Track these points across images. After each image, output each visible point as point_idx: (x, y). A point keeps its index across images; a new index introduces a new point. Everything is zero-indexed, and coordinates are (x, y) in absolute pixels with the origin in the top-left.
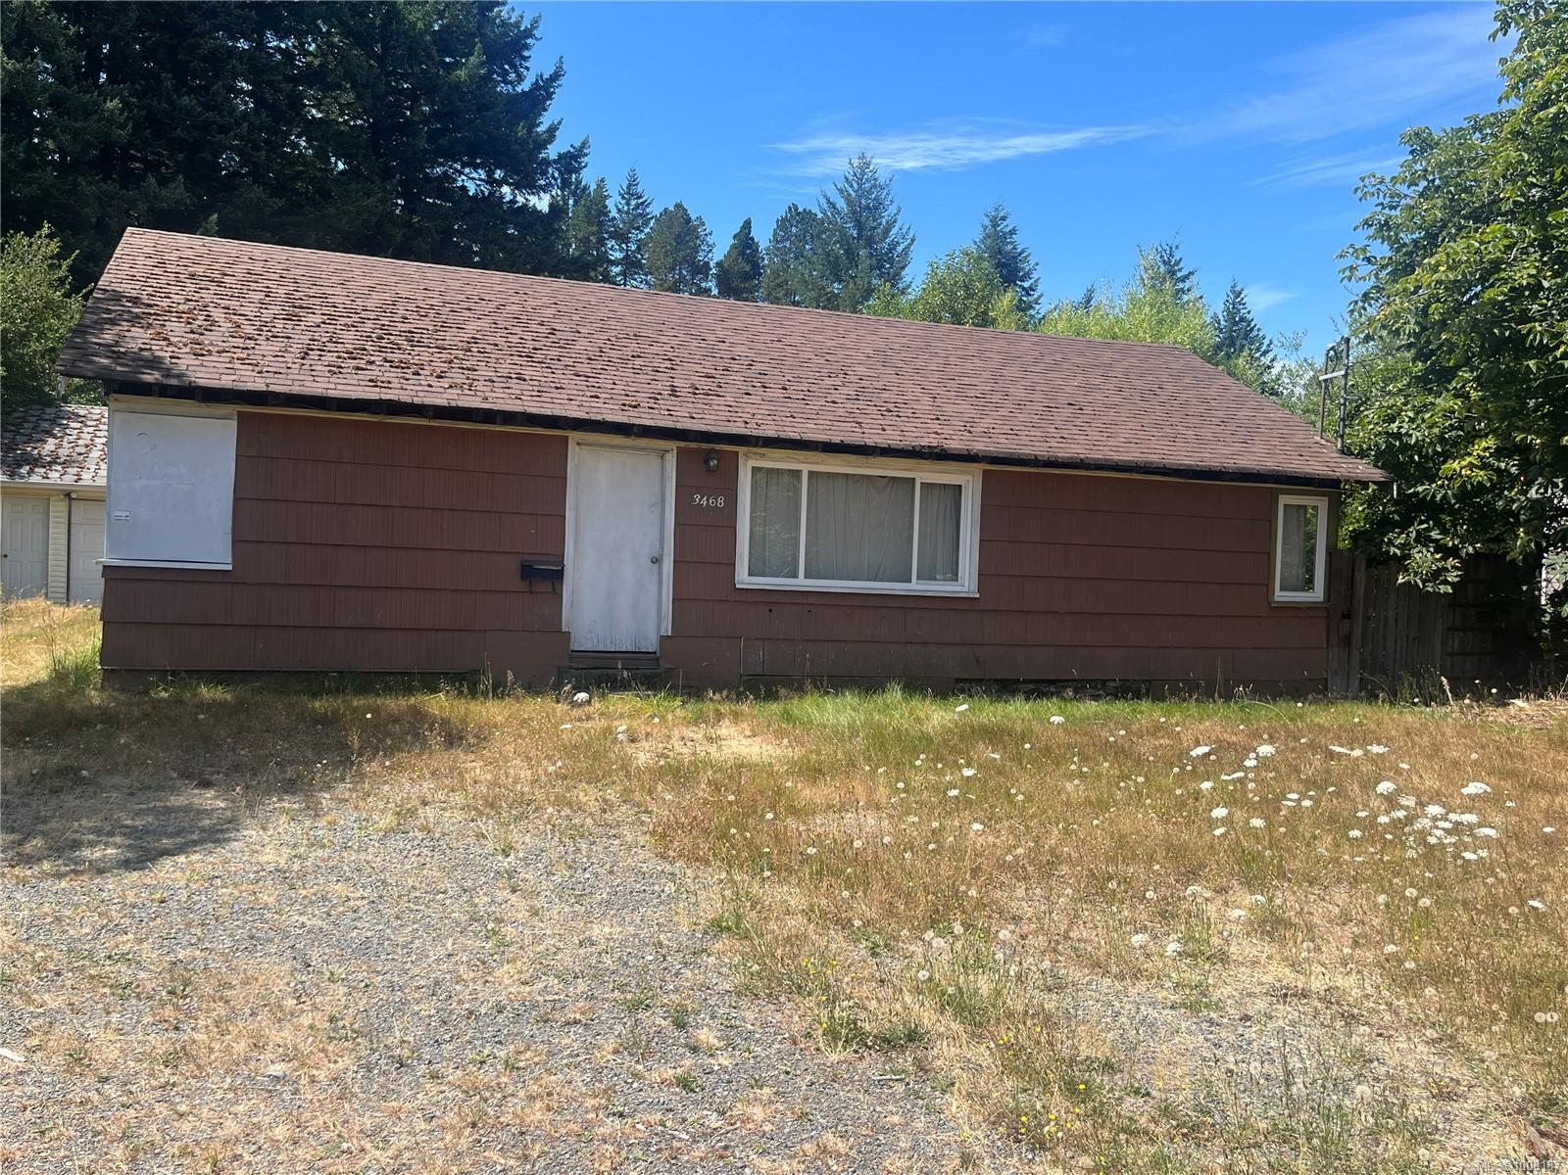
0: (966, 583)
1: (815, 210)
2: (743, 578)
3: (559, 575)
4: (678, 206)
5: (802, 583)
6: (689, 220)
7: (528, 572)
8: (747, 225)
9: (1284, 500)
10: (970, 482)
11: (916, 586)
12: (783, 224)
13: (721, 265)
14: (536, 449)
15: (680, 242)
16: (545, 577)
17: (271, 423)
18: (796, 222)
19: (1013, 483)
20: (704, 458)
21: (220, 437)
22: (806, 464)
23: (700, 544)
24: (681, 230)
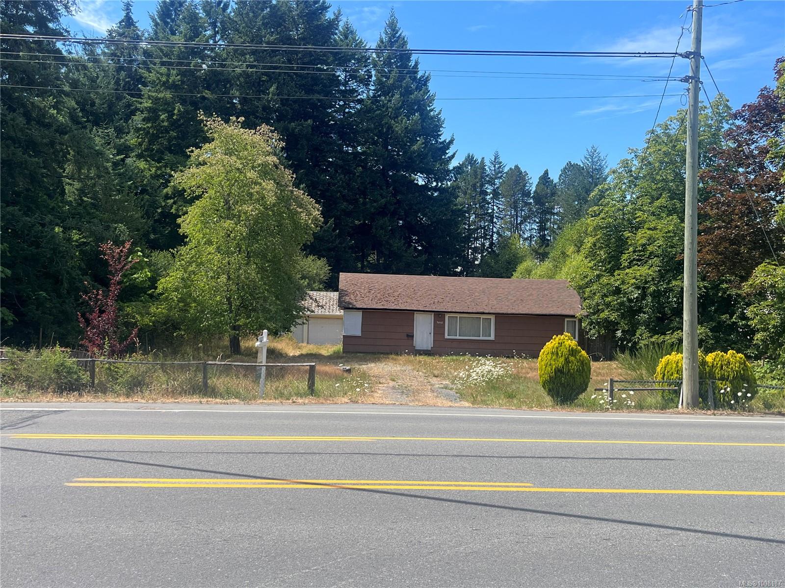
0: (492, 338)
1: (580, 164)
2: (446, 336)
3: (413, 336)
4: (517, 167)
5: (458, 337)
6: (521, 173)
7: (408, 336)
8: (546, 173)
9: (566, 320)
10: (493, 318)
11: (481, 338)
12: (564, 171)
13: (535, 192)
14: (408, 315)
15: (517, 183)
16: (411, 336)
17: (367, 312)
18: (571, 169)
19: (502, 318)
20: (439, 315)
21: (359, 314)
22: (458, 315)
23: (438, 330)
24: (518, 177)
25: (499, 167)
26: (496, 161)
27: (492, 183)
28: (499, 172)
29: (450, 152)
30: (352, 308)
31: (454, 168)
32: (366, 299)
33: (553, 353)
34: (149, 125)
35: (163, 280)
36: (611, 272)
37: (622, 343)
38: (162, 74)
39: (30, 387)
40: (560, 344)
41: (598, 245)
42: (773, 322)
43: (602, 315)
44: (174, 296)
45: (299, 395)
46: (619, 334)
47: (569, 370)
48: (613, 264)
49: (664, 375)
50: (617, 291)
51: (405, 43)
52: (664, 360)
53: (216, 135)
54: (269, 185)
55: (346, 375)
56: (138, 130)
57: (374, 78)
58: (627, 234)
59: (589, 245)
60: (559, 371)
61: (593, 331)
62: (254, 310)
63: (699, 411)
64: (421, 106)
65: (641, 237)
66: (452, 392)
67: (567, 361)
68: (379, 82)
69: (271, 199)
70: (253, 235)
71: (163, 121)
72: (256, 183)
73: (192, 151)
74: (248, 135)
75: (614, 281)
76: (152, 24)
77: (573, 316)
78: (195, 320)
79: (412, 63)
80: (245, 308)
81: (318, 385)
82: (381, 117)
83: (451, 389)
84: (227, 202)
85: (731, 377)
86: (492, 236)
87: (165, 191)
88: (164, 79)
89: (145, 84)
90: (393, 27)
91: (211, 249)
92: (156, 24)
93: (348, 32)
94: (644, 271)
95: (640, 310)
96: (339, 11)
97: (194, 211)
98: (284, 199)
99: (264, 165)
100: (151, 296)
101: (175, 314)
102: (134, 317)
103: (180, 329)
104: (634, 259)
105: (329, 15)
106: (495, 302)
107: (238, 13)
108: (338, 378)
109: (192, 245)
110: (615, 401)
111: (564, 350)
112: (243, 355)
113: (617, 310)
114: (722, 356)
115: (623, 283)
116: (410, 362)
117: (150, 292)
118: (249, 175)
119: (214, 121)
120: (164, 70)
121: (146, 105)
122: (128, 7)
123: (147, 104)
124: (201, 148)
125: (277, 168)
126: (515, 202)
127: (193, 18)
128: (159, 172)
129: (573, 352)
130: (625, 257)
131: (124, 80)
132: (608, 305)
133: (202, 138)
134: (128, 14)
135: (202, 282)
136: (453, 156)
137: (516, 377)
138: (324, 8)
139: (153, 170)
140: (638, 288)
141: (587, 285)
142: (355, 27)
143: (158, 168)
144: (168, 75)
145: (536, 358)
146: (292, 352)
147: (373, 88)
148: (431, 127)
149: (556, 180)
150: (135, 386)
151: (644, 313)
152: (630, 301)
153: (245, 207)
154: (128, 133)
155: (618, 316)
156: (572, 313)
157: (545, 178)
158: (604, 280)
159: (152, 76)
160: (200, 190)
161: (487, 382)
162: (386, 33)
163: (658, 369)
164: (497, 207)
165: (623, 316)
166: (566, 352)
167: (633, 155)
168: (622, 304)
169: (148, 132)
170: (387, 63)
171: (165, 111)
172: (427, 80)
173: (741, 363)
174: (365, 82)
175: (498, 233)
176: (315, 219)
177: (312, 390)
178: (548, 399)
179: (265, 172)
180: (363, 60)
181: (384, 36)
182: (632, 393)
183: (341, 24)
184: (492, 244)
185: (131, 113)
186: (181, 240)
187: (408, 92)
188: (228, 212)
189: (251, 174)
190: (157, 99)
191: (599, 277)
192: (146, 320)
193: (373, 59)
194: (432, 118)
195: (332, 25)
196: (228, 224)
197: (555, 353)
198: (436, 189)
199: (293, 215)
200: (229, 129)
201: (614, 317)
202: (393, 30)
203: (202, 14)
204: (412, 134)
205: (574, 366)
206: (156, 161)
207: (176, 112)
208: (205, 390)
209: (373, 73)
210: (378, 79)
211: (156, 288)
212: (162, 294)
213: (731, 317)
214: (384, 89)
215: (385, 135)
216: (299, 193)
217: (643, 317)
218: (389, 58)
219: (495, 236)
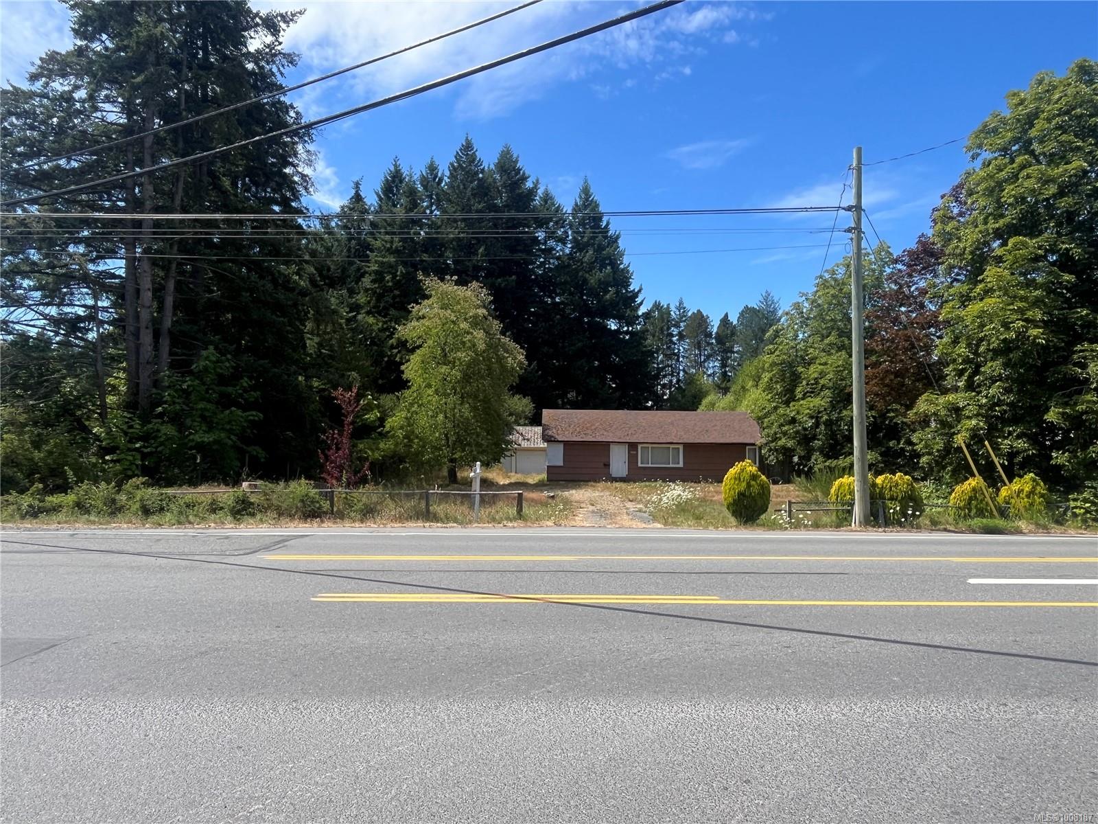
0: (681, 465)
1: (756, 307)
2: (640, 465)
3: (609, 465)
4: (699, 311)
5: (650, 465)
6: (703, 317)
7: (605, 465)
8: (726, 315)
9: (747, 447)
10: (681, 447)
11: (671, 465)
12: (742, 314)
13: (717, 333)
14: (605, 446)
15: (700, 325)
16: (607, 465)
17: (567, 444)
18: (748, 312)
19: (689, 447)
20: (633, 446)
21: (561, 446)
22: (650, 446)
23: (632, 459)
24: (700, 321)
25: (684, 311)
26: (681, 306)
27: (677, 326)
28: (683, 316)
29: (638, 300)
30: (554, 441)
31: (643, 314)
32: (567, 433)
33: (735, 479)
34: (377, 285)
35: (390, 420)
36: (787, 403)
37: (799, 467)
38: (386, 242)
39: (280, 514)
40: (742, 470)
41: (774, 380)
42: (936, 447)
43: (780, 443)
44: (400, 433)
45: (509, 519)
46: (796, 459)
47: (751, 493)
48: (789, 396)
49: (838, 497)
50: (793, 421)
51: (597, 206)
52: (837, 483)
53: (433, 293)
54: (479, 334)
55: (550, 501)
56: (367, 290)
57: (570, 237)
58: (800, 369)
59: (766, 380)
60: (741, 494)
61: (772, 457)
62: (469, 444)
63: (870, 529)
64: (612, 261)
65: (813, 371)
66: (646, 515)
67: (749, 485)
68: (575, 240)
69: (481, 346)
70: (466, 378)
71: (388, 282)
72: (468, 333)
73: (413, 307)
74: (461, 291)
75: (790, 412)
76: (377, 199)
77: (754, 445)
78: (417, 454)
79: (604, 224)
80: (460, 443)
81: (525, 510)
82: (577, 271)
83: (645, 512)
84: (443, 350)
85: (899, 498)
86: (679, 374)
87: (391, 342)
88: (388, 246)
89: (372, 251)
90: (586, 191)
91: (430, 392)
92: (381, 199)
93: (547, 198)
94: (817, 402)
95: (814, 438)
96: (537, 181)
97: (415, 359)
98: (492, 346)
99: (475, 317)
100: (380, 434)
101: (401, 449)
102: (366, 453)
103: (405, 462)
104: (807, 392)
105: (529, 184)
106: (682, 433)
107: (450, 185)
108: (544, 504)
109: (414, 388)
110: (793, 521)
111: (746, 476)
112: (459, 484)
113: (794, 438)
114: (891, 478)
115: (798, 413)
116: (608, 488)
117: (379, 430)
118: (462, 326)
119: (431, 280)
120: (388, 237)
121: (373, 268)
122: (357, 185)
123: (375, 267)
124: (420, 303)
125: (486, 319)
126: (699, 343)
127: (412, 192)
128: (385, 326)
129: (754, 477)
130: (799, 389)
131: (354, 248)
132: (785, 434)
133: (420, 295)
134: (357, 192)
135: (423, 421)
136: (641, 303)
137: (703, 500)
138: (524, 178)
139: (380, 324)
140: (811, 417)
141: (766, 416)
142: (554, 192)
143: (385, 323)
144: (392, 242)
145: (719, 482)
146: (503, 481)
147: (569, 246)
148: (622, 278)
149: (735, 322)
150: (368, 513)
151: (818, 440)
152: (805, 429)
153: (459, 354)
154: (359, 293)
155: (794, 443)
156: (752, 441)
157: (725, 321)
158: (781, 411)
159: (378, 244)
160: (421, 340)
161: (677, 506)
162: (580, 197)
163: (832, 491)
164: (682, 347)
165: (799, 443)
166: (747, 477)
167: (804, 298)
168: (797, 432)
169: (376, 292)
170: (582, 223)
171: (390, 273)
172: (618, 237)
173: (908, 485)
174: (563, 241)
175: (684, 370)
176: (520, 363)
177: (520, 515)
178: (733, 520)
179: (476, 323)
180: (560, 223)
181: (578, 200)
182: (809, 512)
183: (540, 192)
184: (678, 381)
185: (360, 275)
186: (403, 384)
187: (600, 248)
188: (445, 360)
189: (464, 325)
190: (383, 263)
191: (776, 408)
192: (377, 455)
193: (570, 221)
194: (623, 270)
195: (532, 193)
196: (444, 369)
197: (738, 478)
198: (627, 332)
199: (500, 360)
200: (445, 287)
201: (790, 444)
202: (586, 195)
203: (420, 188)
204: (604, 285)
205: (755, 489)
206: (382, 316)
207: (398, 273)
208: (428, 516)
209: (570, 233)
210: (574, 238)
211: (384, 427)
212: (389, 432)
213: (899, 443)
214: (579, 246)
215: (581, 286)
216: (506, 340)
217: (817, 443)
218: (584, 219)
219: (681, 374)
